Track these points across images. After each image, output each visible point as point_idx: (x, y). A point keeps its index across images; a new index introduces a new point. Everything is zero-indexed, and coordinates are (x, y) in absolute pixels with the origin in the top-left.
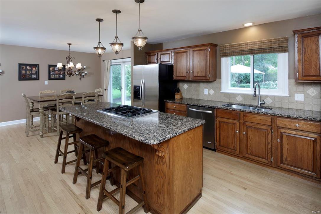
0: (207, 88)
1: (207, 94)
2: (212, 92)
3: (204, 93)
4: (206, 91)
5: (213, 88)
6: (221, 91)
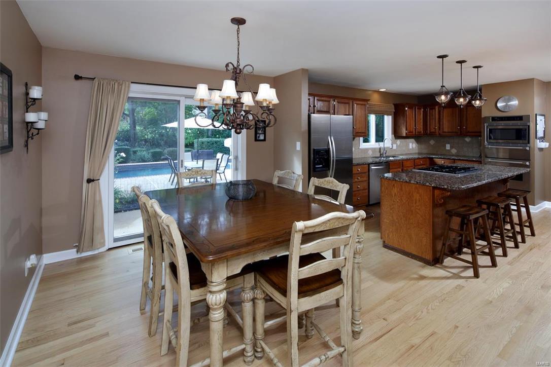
6: (360, 148)
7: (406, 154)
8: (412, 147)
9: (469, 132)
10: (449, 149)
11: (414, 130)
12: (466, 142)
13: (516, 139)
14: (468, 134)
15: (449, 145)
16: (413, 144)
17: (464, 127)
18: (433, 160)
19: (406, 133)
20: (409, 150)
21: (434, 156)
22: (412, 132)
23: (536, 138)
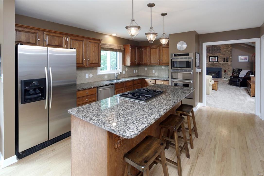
0: (88, 73)
1: (88, 77)
2: (91, 75)
3: (85, 77)
4: (87, 76)
5: (92, 73)
6: (97, 74)
7: (132, 77)
8: (136, 72)
9: (163, 63)
10: (154, 73)
11: (135, 62)
12: (162, 69)
13: (186, 67)
14: (163, 64)
15: (154, 71)
16: (136, 70)
17: (161, 60)
18: (145, 80)
19: (130, 64)
20: (133, 73)
21: (145, 78)
22: (134, 63)
23: (196, 66)
